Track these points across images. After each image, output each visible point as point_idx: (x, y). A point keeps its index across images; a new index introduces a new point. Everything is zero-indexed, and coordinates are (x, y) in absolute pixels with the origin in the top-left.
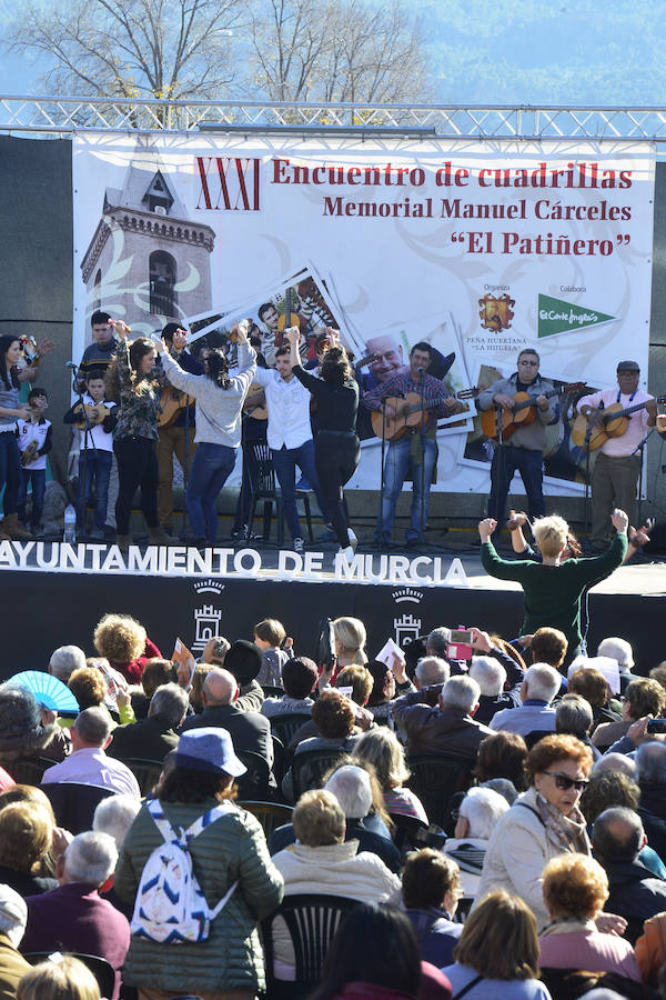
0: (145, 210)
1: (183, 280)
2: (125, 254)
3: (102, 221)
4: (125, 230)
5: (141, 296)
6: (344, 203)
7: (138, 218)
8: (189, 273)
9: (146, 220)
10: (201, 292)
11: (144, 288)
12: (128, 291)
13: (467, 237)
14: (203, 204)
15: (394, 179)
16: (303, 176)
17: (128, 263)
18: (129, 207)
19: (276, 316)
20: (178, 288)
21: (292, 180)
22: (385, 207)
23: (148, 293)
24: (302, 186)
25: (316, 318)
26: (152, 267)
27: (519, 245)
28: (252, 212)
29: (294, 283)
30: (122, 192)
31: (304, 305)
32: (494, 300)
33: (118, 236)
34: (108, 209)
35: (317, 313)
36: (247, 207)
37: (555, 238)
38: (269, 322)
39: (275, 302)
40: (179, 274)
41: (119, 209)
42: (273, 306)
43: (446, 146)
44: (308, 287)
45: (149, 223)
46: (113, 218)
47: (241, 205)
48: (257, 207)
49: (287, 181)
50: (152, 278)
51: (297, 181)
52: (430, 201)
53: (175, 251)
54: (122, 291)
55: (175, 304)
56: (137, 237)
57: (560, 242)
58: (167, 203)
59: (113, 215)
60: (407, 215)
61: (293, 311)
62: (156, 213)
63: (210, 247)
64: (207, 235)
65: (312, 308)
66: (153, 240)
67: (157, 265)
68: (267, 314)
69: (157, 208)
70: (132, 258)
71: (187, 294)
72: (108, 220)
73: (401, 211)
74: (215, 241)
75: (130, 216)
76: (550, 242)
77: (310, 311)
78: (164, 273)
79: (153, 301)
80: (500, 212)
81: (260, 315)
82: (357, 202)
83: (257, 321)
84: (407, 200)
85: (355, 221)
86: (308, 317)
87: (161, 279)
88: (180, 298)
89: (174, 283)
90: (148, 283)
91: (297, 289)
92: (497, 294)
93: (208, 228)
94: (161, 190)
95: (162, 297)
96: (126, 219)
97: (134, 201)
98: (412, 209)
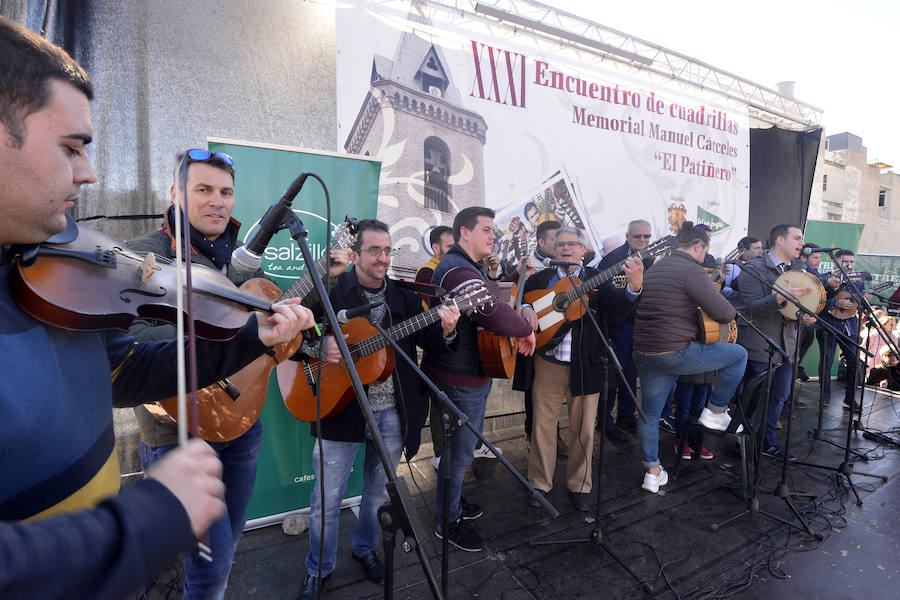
0: (418, 88)
1: (456, 173)
2: (396, 138)
3: (369, 94)
4: (396, 109)
5: (416, 187)
6: (587, 114)
7: (411, 97)
8: (463, 166)
9: (419, 101)
10: (474, 186)
11: (418, 178)
12: (401, 180)
13: (662, 155)
14: (477, 93)
15: (621, 99)
16: (559, 81)
17: (400, 147)
18: (400, 82)
19: (538, 215)
20: (453, 180)
21: (550, 83)
22: (615, 122)
23: (422, 183)
24: (557, 91)
25: (567, 218)
26: (427, 155)
27: (689, 167)
28: (518, 108)
29: (551, 184)
30: (393, 63)
31: (558, 206)
32: (676, 208)
33: (388, 115)
34: (376, 79)
35: (568, 213)
36: (514, 104)
37: (707, 164)
38: (533, 220)
39: (536, 200)
40: (453, 166)
41: (389, 82)
42: (535, 205)
43: (656, 78)
44: (561, 189)
45: (423, 105)
46: (383, 93)
47: (509, 100)
48: (523, 105)
49: (546, 84)
50: (428, 167)
51: (554, 86)
52: (643, 122)
53: (450, 139)
54: (395, 180)
55: (449, 198)
56: (408, 119)
57: (709, 167)
58: (442, 83)
59: (383, 88)
60: (630, 131)
61: (550, 211)
62: (431, 94)
63: (482, 139)
64: (481, 127)
65: (564, 209)
66: (427, 124)
67: (432, 152)
68: (531, 213)
69: (431, 88)
70: (404, 142)
71: (462, 188)
72: (377, 93)
73: (626, 127)
74: (488, 134)
75: (402, 93)
76: (704, 167)
77: (563, 212)
78: (439, 162)
79: (428, 193)
80: (681, 139)
81: (526, 213)
82: (596, 114)
83: (523, 219)
84: (630, 119)
85: (593, 132)
86: (561, 217)
87: (436, 169)
88: (453, 192)
89: (448, 175)
90: (423, 173)
91: (553, 189)
92: (678, 204)
93: (481, 118)
94: (436, 69)
95: (437, 190)
96: (397, 95)
97: (406, 76)
98: (633, 127)
